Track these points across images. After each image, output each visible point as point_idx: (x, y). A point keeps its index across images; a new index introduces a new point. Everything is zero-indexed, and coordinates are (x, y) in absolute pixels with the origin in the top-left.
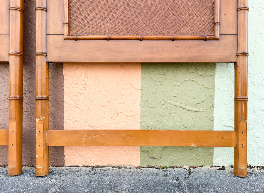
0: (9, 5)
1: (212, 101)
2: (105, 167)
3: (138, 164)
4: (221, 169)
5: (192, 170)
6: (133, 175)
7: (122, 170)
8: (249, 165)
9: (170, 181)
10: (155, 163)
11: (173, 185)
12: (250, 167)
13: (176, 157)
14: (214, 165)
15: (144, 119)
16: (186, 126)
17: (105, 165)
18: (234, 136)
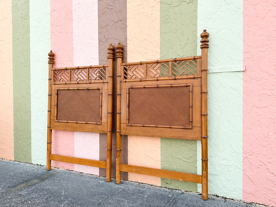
0: (108, 111)
1: (196, 157)
2: (145, 184)
3: (160, 185)
4: (200, 194)
7: (152, 186)
8: (217, 195)
10: (168, 186)
13: (178, 184)
14: (198, 192)
17: (145, 183)
18: (201, 178)
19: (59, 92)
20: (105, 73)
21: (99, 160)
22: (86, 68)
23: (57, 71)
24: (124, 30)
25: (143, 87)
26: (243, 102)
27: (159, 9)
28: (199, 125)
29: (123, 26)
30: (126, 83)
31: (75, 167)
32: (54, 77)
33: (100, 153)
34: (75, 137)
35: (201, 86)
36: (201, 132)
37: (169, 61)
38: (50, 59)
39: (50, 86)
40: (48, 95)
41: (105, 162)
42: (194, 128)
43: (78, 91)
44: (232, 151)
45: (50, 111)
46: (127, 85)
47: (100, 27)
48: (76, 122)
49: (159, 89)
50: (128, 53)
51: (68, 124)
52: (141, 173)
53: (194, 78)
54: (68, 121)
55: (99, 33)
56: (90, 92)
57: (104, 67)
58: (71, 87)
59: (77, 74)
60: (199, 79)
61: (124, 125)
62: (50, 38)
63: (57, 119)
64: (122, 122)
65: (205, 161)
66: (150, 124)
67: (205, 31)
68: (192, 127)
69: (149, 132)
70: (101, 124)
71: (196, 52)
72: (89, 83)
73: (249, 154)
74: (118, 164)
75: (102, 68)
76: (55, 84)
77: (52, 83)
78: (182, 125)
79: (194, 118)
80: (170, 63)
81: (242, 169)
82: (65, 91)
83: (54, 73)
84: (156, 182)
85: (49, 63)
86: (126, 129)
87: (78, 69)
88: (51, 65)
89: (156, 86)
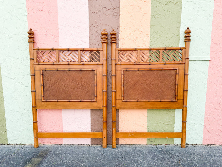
0: (103, 89)
3: (146, 144)
4: (177, 145)
5: (166, 145)
6: (145, 148)
7: (140, 146)
9: (159, 149)
10: (152, 143)
11: (160, 151)
12: (188, 144)
13: (160, 141)
15: (148, 127)
16: (164, 130)
18: (181, 134)
19: (44, 72)
20: (99, 56)
21: (90, 132)
22: (77, 50)
23: (41, 51)
24: (117, 18)
25: (137, 69)
26: (208, 81)
27: (150, 5)
28: (182, 98)
29: (115, 14)
30: (121, 66)
31: (64, 141)
32: (37, 56)
33: (91, 126)
34: (63, 114)
35: (185, 70)
36: (183, 103)
37: (160, 49)
38: (30, 37)
39: (33, 66)
40: (31, 75)
41: (101, 133)
42: (178, 100)
43: (68, 72)
44: (198, 114)
45: (34, 92)
46: (122, 68)
47: (91, 12)
48: (68, 101)
49: (150, 71)
50: (120, 39)
51: (59, 103)
52: (135, 137)
53: (180, 64)
54: (59, 101)
55: (90, 17)
56: (83, 73)
57: (98, 51)
58: (60, 68)
59: (66, 55)
60: (183, 65)
61: (119, 101)
62: (26, 14)
63: (44, 99)
64: (117, 98)
65: (184, 122)
66: (143, 99)
67: (188, 28)
68: (177, 100)
69: (142, 106)
70: (96, 101)
71: (178, 44)
72: (82, 65)
73: (208, 115)
74: (115, 133)
75: (95, 51)
76: (39, 64)
77: (35, 63)
78: (169, 99)
79: (179, 93)
80: (161, 51)
81: (203, 125)
82: (52, 72)
83: (37, 53)
84: (143, 141)
85: (29, 42)
86: (121, 104)
87: (68, 50)
88: (32, 44)
89: (149, 69)
